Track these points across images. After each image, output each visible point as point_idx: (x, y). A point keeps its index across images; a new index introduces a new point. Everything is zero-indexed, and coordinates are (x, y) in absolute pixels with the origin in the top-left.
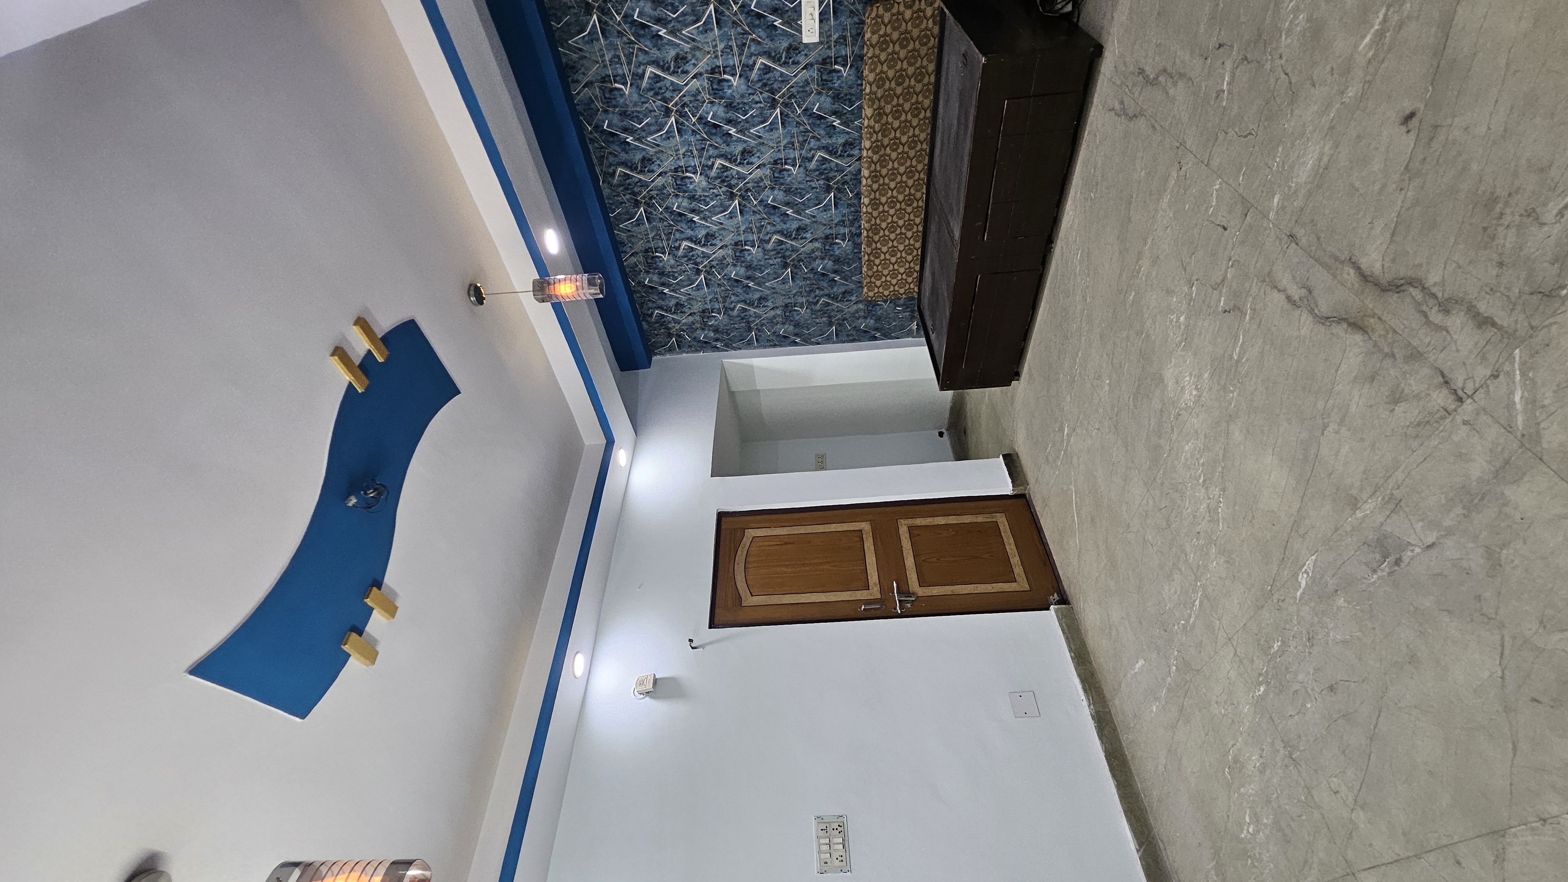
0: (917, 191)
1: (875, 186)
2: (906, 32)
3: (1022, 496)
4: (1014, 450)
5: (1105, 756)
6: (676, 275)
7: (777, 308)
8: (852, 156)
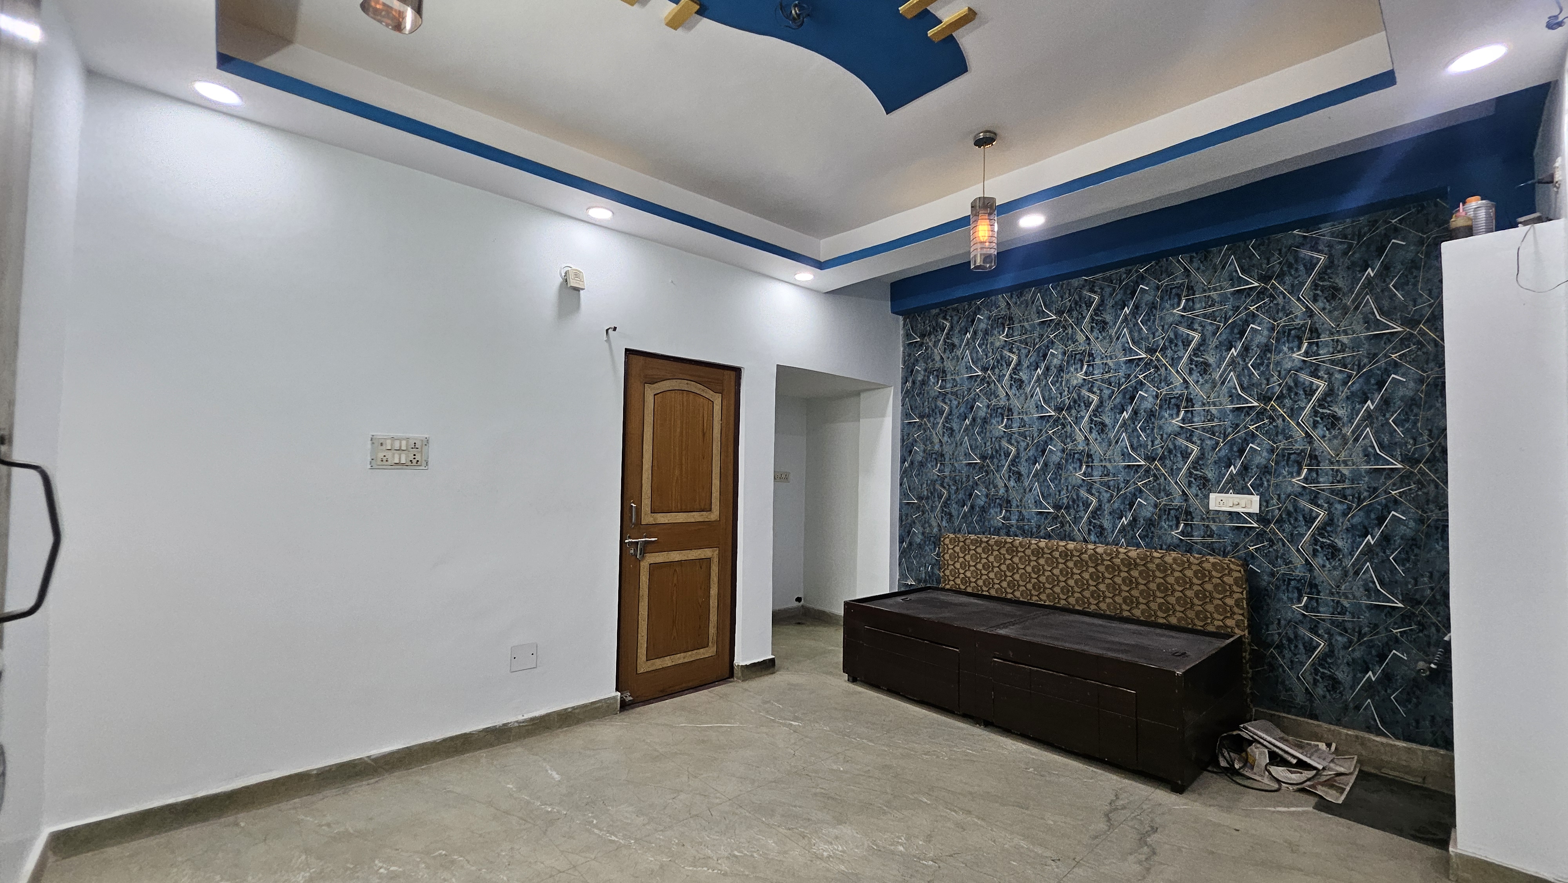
0: (1048, 596)
1: (1056, 554)
2: (1212, 598)
3: (731, 675)
4: (777, 671)
5: (465, 734)
6: (984, 347)
7: (941, 446)
8: (1089, 534)
